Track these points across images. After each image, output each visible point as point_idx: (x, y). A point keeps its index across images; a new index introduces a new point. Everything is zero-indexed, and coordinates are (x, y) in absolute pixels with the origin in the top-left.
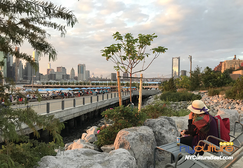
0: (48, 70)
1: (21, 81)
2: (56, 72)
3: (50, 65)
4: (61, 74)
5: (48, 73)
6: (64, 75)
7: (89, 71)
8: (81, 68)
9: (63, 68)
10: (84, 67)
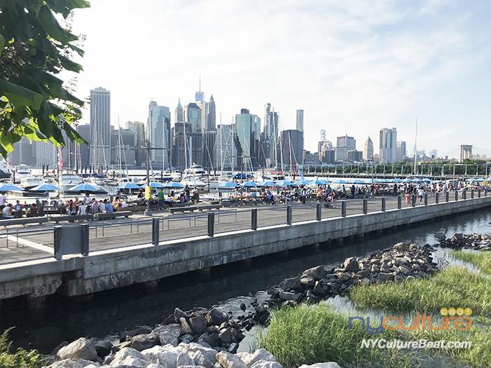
2: (334, 148)
3: (324, 134)
4: (345, 150)
5: (320, 149)
6: (352, 153)
7: (405, 142)
9: (349, 138)
10: (393, 134)
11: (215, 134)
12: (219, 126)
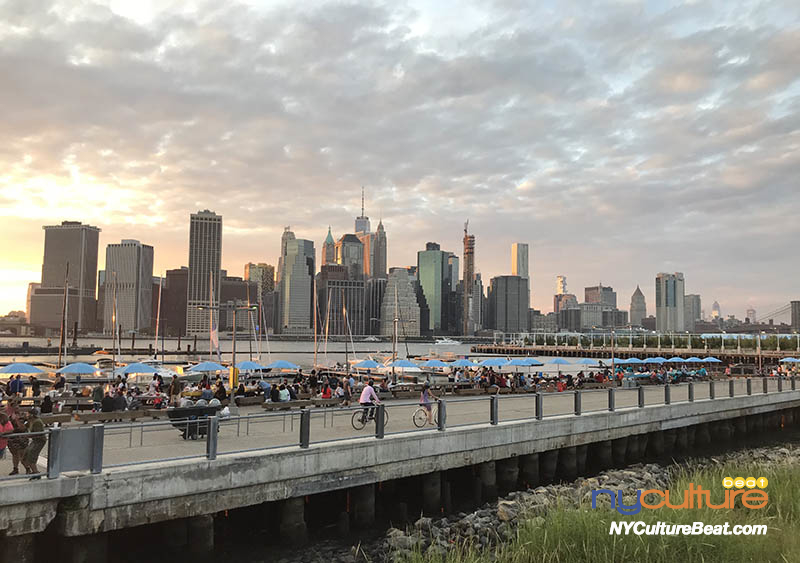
0: (558, 298)
1: (476, 334)
2: (580, 305)
3: (564, 283)
4: (599, 308)
5: (557, 307)
6: (609, 315)
7: (698, 296)
8: (668, 286)
9: (604, 289)
10: (678, 282)
11: (385, 283)
12: (391, 270)
